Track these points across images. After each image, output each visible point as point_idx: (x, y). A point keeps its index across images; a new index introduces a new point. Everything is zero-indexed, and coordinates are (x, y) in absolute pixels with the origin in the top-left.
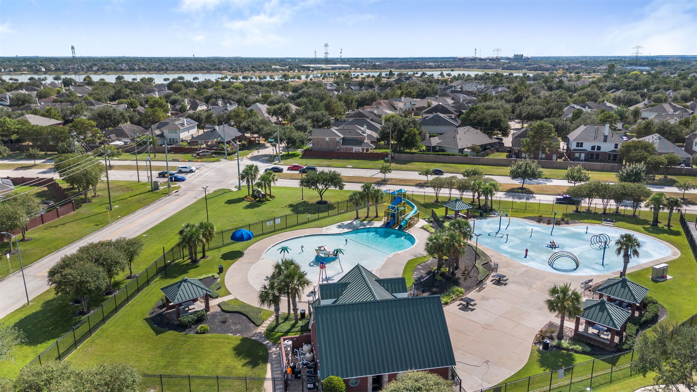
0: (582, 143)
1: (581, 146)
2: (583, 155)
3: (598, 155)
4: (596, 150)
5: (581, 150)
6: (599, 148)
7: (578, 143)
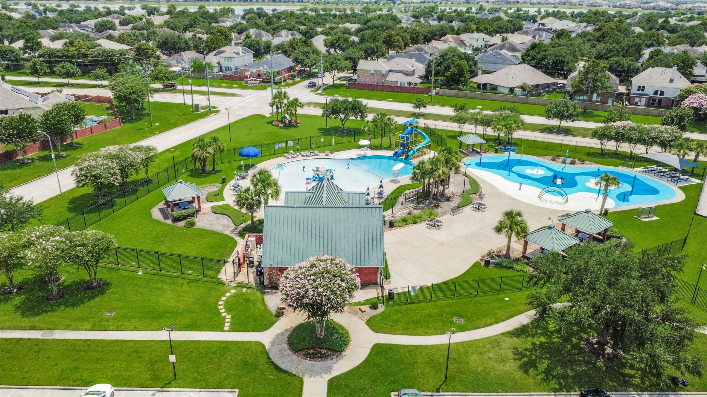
1: (643, 90)
2: (644, 100)
3: (660, 101)
4: (658, 96)
5: (643, 94)
6: (662, 93)
7: (639, 87)
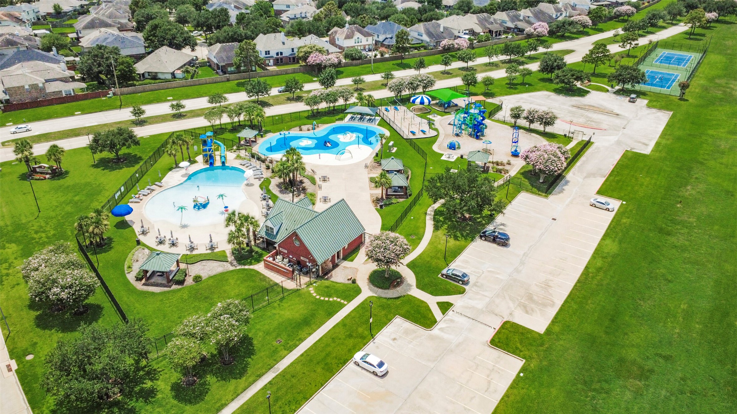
0: (269, 51)
1: (269, 54)
2: (272, 61)
3: (281, 59)
4: (280, 56)
5: (270, 57)
6: (281, 53)
7: (266, 52)
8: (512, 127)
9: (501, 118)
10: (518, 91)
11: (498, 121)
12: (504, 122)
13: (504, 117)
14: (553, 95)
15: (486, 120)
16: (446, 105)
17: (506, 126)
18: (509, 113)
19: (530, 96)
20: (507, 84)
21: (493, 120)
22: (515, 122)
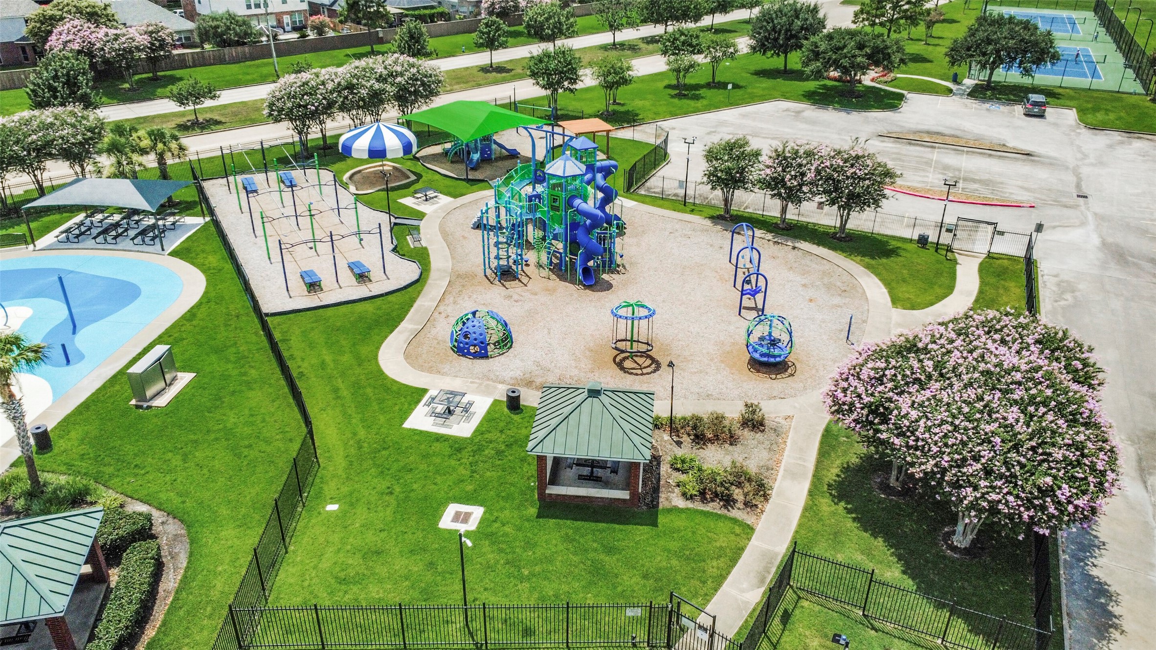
8: (716, 219)
9: (672, 188)
10: (705, 102)
11: (661, 200)
12: (684, 204)
13: (684, 184)
14: (810, 111)
15: (617, 201)
16: (476, 157)
17: (696, 219)
18: (699, 168)
19: (744, 116)
20: (669, 87)
21: (643, 199)
22: (727, 202)
